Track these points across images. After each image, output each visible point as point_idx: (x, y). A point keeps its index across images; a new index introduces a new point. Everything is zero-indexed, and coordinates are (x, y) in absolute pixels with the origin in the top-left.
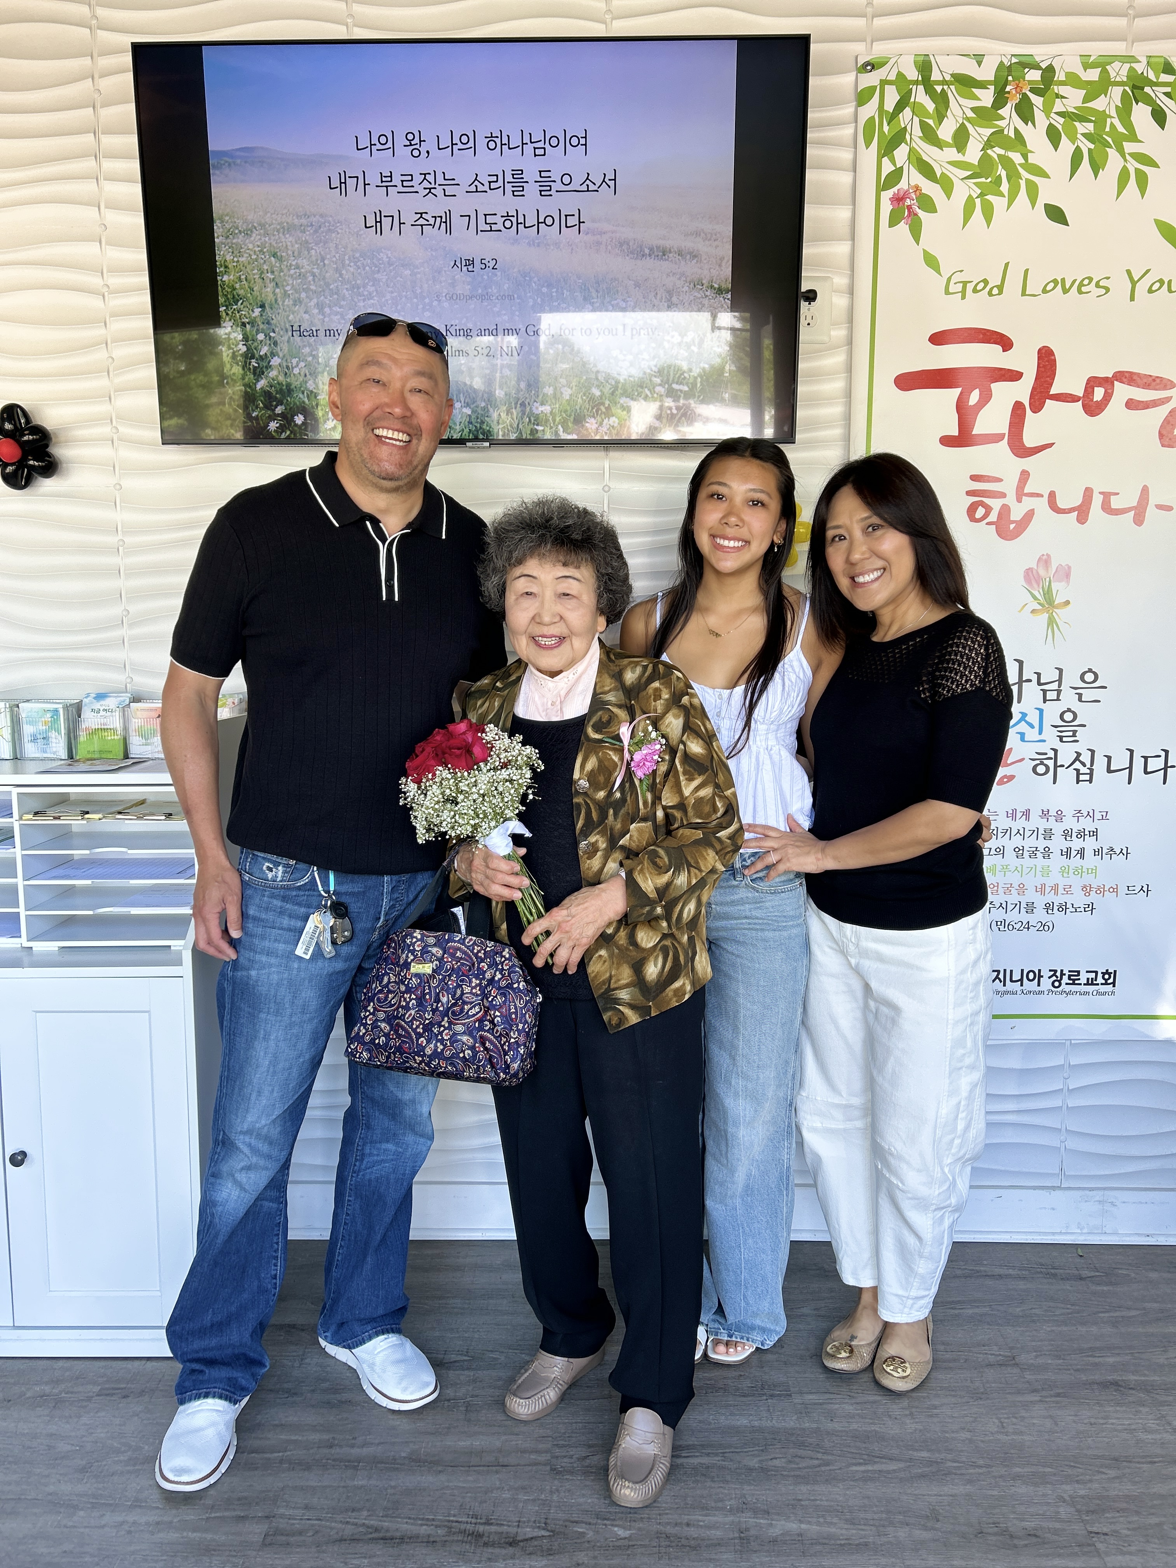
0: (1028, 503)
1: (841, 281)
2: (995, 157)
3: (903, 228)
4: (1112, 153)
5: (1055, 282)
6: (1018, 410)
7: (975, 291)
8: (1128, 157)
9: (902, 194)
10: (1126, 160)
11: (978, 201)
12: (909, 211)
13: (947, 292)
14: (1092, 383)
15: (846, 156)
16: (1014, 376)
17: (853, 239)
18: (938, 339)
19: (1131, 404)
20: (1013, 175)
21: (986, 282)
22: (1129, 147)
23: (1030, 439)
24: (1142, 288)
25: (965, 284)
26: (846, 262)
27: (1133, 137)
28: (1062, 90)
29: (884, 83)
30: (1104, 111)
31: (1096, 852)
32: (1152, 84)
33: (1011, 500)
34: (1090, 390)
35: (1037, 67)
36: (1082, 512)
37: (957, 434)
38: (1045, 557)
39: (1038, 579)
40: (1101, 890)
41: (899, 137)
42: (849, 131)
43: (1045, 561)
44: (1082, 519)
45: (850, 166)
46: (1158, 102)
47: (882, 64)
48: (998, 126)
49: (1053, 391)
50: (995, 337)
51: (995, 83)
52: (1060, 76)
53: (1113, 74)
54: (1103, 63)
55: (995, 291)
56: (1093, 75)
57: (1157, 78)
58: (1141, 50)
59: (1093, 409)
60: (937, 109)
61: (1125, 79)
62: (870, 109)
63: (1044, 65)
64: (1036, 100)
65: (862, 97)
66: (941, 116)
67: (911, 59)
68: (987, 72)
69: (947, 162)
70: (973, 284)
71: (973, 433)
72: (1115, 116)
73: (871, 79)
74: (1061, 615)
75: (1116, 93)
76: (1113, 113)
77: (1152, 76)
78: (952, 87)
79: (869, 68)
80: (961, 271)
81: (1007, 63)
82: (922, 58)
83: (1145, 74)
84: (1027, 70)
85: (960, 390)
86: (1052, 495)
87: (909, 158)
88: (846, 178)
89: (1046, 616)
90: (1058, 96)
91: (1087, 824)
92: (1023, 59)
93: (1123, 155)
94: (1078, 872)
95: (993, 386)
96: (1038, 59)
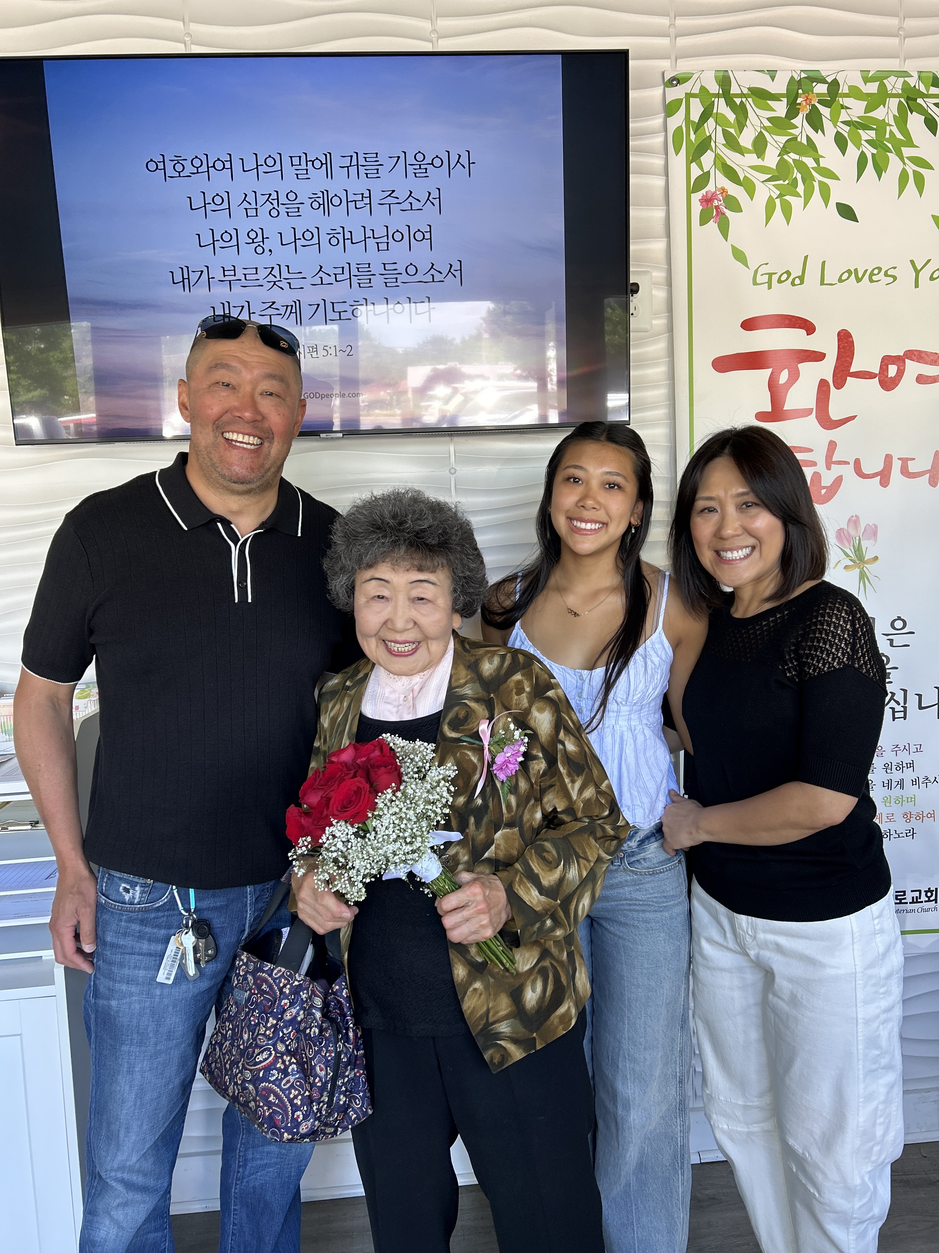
0: (836, 471)
1: (659, 275)
2: (791, 162)
3: (712, 226)
4: (892, 156)
5: (849, 272)
6: (823, 387)
7: (780, 281)
8: (906, 161)
9: (709, 195)
10: (904, 163)
11: (778, 202)
12: (717, 211)
13: (755, 283)
14: (887, 361)
15: (658, 162)
16: (818, 357)
17: (668, 235)
18: (749, 325)
19: (921, 379)
20: (807, 178)
21: (788, 273)
22: (907, 152)
23: (835, 413)
24: (924, 276)
25: (770, 275)
26: (662, 256)
27: (909, 143)
28: (847, 102)
29: (689, 96)
30: (884, 120)
31: (915, 782)
32: (923, 96)
33: (821, 467)
34: (884, 367)
35: (823, 81)
36: (884, 477)
37: (770, 410)
38: (854, 518)
39: (849, 538)
40: (920, 817)
41: (704, 146)
42: (659, 140)
43: (854, 521)
44: (885, 482)
45: (662, 171)
46: (930, 111)
47: (686, 80)
48: (792, 134)
49: (852, 370)
50: (800, 322)
51: (787, 95)
52: (844, 89)
53: (889, 87)
54: (880, 77)
55: (797, 281)
56: (872, 88)
57: (928, 90)
58: (913, 66)
59: (888, 384)
60: (737, 119)
61: (900, 92)
62: (677, 120)
63: (829, 80)
64: (825, 111)
65: (670, 109)
66: (741, 125)
67: (712, 74)
68: (779, 86)
69: (750, 167)
70: (777, 276)
71: (785, 409)
72: (894, 124)
73: (676, 93)
74: (870, 569)
75: (893, 103)
76: (892, 122)
77: (923, 89)
78: (749, 99)
79: (675, 82)
80: (767, 264)
81: (797, 78)
82: (722, 74)
83: (917, 87)
84: (814, 84)
85: (771, 370)
86: (857, 462)
87: (715, 164)
88: (660, 182)
89: (857, 571)
90: (843, 107)
91: (906, 758)
92: (811, 74)
93: (902, 159)
94: (899, 801)
95: (800, 366)
96: (824, 74)
